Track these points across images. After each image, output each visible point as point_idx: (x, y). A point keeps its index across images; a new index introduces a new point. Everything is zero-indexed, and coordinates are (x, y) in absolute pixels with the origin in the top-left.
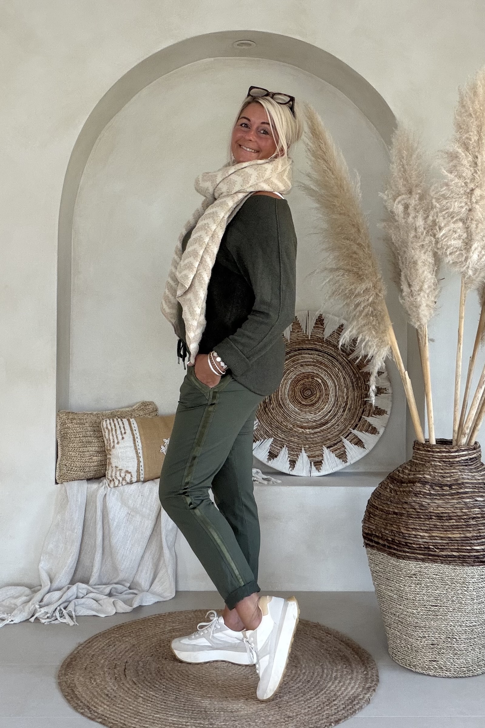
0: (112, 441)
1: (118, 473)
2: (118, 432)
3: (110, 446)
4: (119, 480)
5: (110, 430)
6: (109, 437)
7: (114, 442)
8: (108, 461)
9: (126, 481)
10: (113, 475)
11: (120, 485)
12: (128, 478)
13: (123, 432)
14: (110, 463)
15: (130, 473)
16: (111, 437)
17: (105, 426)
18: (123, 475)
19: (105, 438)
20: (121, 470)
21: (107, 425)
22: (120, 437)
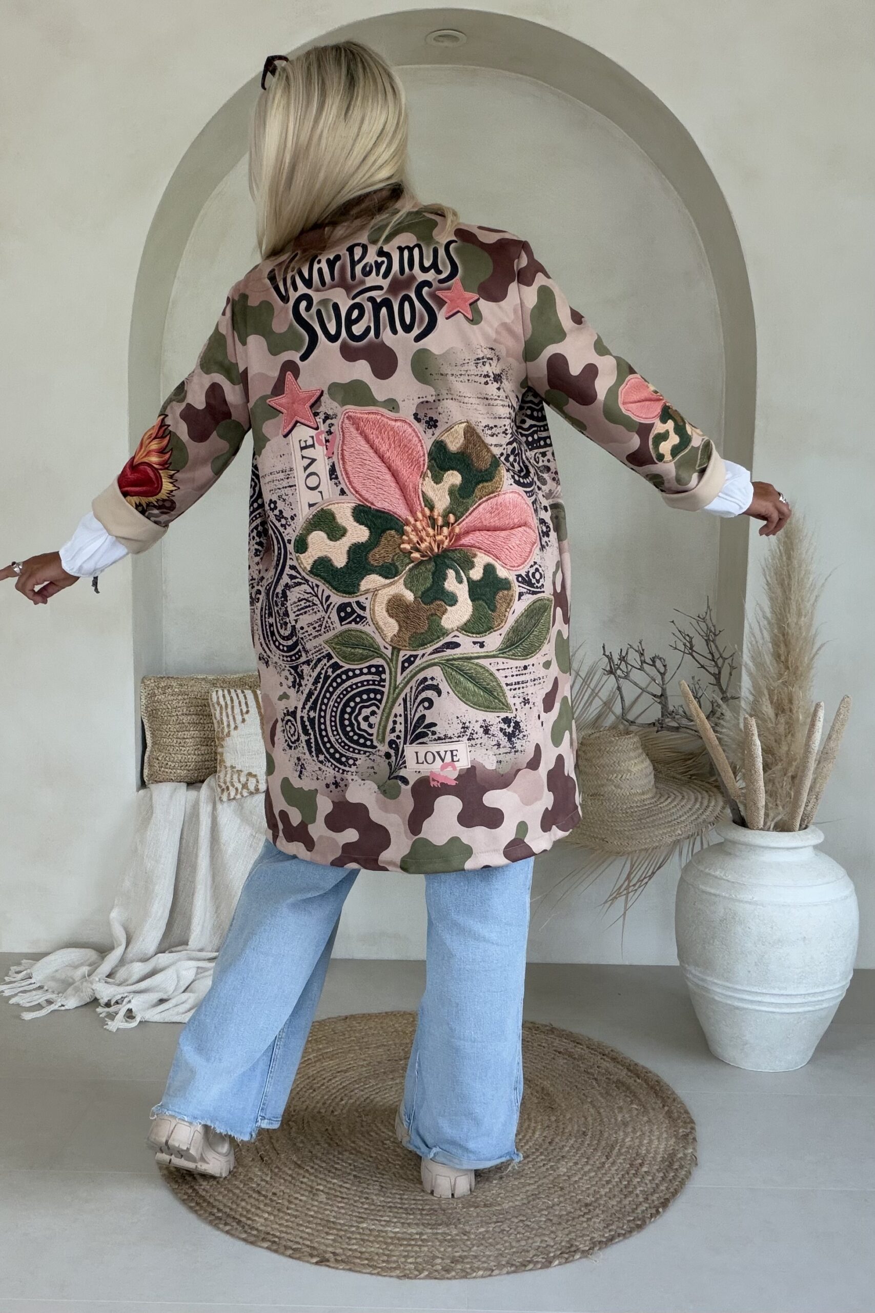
0: (225, 724)
1: (235, 777)
2: (237, 710)
3: (223, 733)
4: (237, 789)
5: (224, 706)
6: (222, 719)
7: (229, 726)
8: (219, 757)
9: (248, 789)
10: (228, 779)
11: (239, 796)
12: (252, 787)
13: (245, 710)
14: (222, 761)
15: (255, 776)
16: (225, 719)
17: (215, 700)
18: (243, 779)
19: (215, 721)
20: (239, 772)
21: (218, 698)
22: (239, 718)
